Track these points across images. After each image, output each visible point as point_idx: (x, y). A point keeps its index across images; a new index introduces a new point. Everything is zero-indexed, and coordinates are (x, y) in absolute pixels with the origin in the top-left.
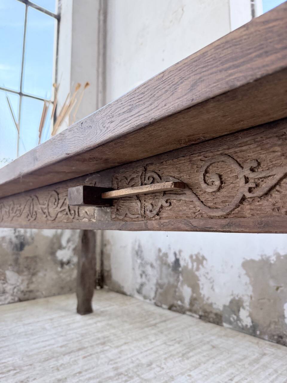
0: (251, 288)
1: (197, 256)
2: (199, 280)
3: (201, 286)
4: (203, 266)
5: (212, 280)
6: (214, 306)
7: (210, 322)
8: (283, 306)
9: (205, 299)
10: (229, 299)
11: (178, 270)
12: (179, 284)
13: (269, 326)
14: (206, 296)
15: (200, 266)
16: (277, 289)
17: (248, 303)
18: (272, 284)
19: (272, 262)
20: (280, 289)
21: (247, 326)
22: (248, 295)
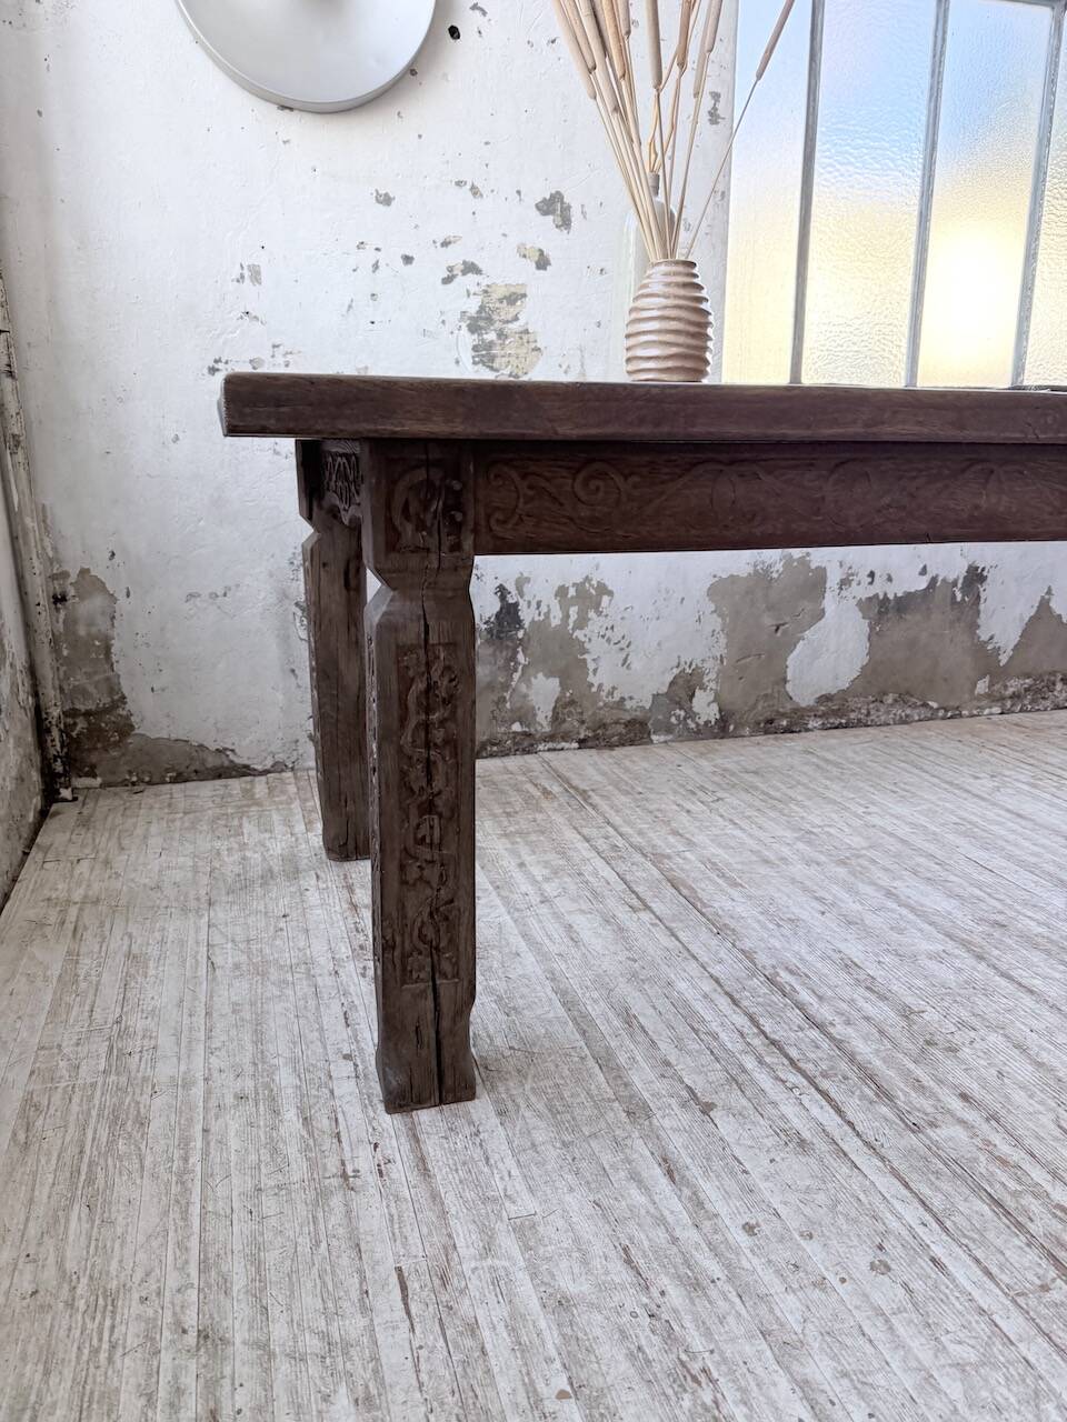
0: (723, 640)
1: (579, 586)
2: (586, 651)
3: (591, 666)
4: (599, 614)
5: (623, 644)
6: (628, 705)
7: (611, 746)
8: (786, 660)
9: (603, 694)
10: (669, 678)
11: (511, 639)
12: (516, 676)
13: (754, 706)
14: (607, 688)
15: (592, 614)
16: (777, 630)
17: (713, 676)
18: (768, 621)
19: (775, 575)
20: (782, 628)
21: (707, 723)
22: (715, 658)
